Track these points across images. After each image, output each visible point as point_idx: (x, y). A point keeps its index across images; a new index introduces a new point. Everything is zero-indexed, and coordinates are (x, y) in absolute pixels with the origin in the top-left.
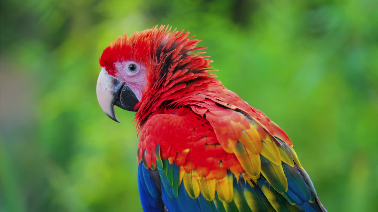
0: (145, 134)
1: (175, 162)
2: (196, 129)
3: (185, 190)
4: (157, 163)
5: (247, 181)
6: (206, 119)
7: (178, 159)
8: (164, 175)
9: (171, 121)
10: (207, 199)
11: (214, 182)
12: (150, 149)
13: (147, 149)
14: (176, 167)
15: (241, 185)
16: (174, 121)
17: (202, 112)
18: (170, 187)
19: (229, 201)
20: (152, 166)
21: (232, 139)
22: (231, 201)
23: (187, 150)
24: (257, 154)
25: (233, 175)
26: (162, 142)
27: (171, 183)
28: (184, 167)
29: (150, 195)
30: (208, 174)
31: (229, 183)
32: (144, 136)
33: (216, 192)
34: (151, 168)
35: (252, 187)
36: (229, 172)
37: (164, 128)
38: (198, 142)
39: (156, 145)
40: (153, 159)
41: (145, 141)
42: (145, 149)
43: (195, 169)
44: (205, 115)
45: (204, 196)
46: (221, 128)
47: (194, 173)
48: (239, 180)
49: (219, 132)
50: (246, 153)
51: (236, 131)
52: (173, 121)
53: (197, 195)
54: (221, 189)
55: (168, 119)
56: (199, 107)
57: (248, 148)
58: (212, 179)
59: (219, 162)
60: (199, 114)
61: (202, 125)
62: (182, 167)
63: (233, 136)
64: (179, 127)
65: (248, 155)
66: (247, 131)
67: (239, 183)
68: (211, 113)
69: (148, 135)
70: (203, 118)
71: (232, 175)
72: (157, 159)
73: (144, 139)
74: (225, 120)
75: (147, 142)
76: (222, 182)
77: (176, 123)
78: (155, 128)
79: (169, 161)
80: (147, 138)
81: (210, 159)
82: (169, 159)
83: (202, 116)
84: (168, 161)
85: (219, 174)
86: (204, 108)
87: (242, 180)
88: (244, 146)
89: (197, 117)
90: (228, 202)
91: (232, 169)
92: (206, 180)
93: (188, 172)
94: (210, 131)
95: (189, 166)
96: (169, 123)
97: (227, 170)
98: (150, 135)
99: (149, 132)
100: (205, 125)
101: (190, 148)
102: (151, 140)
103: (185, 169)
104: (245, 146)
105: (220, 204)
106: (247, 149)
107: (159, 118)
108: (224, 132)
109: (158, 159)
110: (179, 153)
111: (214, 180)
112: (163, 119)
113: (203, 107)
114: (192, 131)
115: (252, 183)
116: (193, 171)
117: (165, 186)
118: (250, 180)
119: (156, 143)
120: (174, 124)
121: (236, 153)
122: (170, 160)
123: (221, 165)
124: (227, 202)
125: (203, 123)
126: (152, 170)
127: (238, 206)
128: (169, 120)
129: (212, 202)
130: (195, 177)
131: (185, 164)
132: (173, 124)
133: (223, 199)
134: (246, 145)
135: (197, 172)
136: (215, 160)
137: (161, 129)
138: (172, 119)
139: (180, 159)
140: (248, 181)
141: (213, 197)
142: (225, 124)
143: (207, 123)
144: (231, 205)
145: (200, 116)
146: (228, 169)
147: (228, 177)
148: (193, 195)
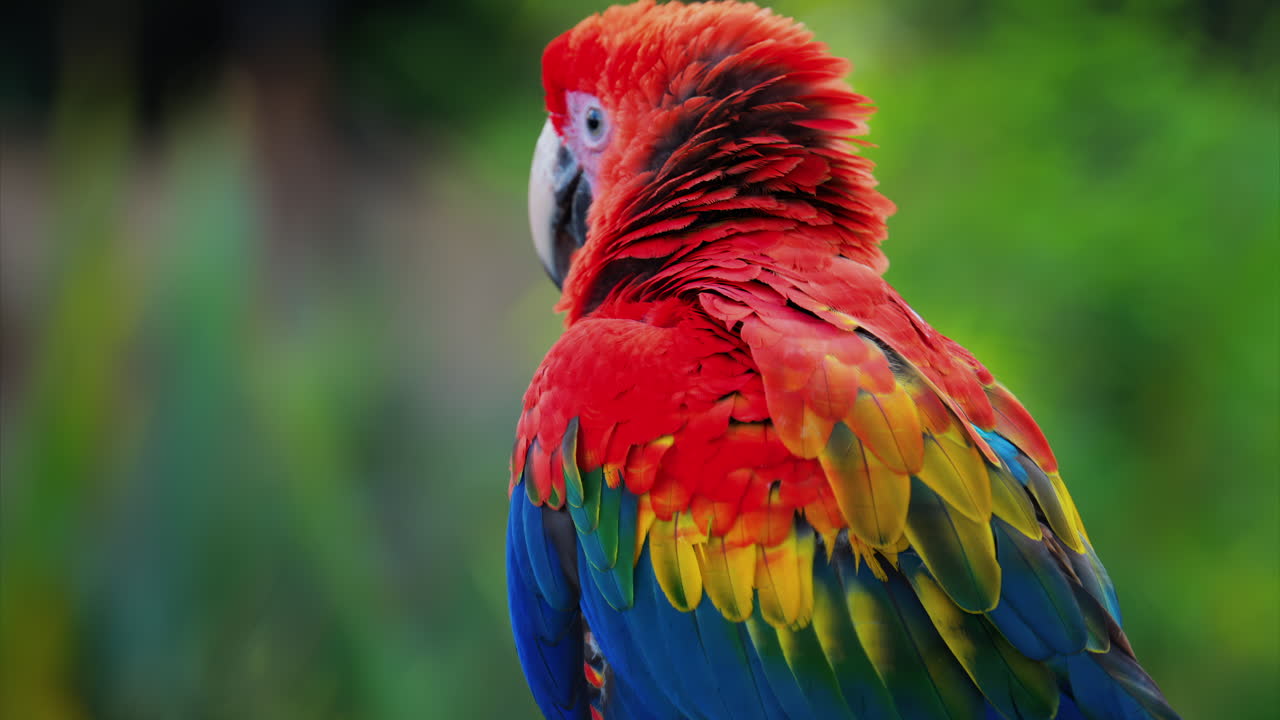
0: (540, 384)
1: (624, 479)
2: (704, 365)
3: (656, 581)
4: (568, 483)
5: (862, 556)
6: (739, 338)
7: (633, 470)
8: (588, 522)
9: (625, 340)
10: (726, 615)
11: (750, 554)
12: (549, 436)
13: (539, 436)
14: (629, 498)
15: (841, 569)
16: (637, 340)
17: (730, 314)
18: (606, 568)
19: (796, 622)
20: (551, 494)
21: (819, 412)
22: (803, 624)
23: (667, 442)
24: (899, 473)
25: (817, 535)
26: (589, 409)
27: (611, 552)
28: (651, 499)
29: (540, 596)
30: (730, 525)
31: (799, 562)
32: (537, 394)
33: (755, 591)
34: (551, 505)
35: (880, 580)
36: (801, 524)
37: (600, 363)
38: (703, 416)
39: (568, 421)
40: (555, 472)
41: (537, 410)
42: (536, 437)
43: (690, 505)
44: (739, 325)
45: (716, 603)
46: (787, 371)
47: (686, 522)
48: (836, 551)
49: (777, 382)
50: (859, 465)
51: (838, 391)
52: (633, 340)
53: (693, 599)
54: (771, 579)
55: (620, 333)
56: (726, 300)
57: (872, 450)
58: (744, 544)
59: (769, 486)
60: (722, 317)
61: (726, 354)
62: (646, 499)
63: (827, 403)
64: (650, 358)
65: (867, 470)
66: (879, 396)
67: (834, 563)
68: (764, 324)
69: (549, 388)
70: (730, 334)
71: (812, 535)
72: (567, 469)
73: (534, 405)
74: (809, 350)
75: (541, 412)
76: (779, 556)
77: (641, 348)
78: (571, 364)
79: (607, 477)
80: (544, 398)
81: (742, 474)
82: (605, 471)
83: (729, 327)
84: (603, 474)
85: (768, 527)
86: (743, 304)
87: (844, 551)
88: (857, 441)
89: (710, 330)
90: (795, 628)
91: (812, 512)
92: (724, 550)
93: (664, 516)
94: (748, 377)
95: (670, 498)
96: (618, 344)
97: (796, 513)
98: (555, 389)
99: (551, 376)
100: (736, 356)
101: (675, 434)
102: (554, 404)
103: (655, 507)
104: (860, 442)
105: (768, 634)
106: (868, 453)
107: (588, 332)
108: (793, 386)
109: (571, 471)
110: (639, 449)
111: (751, 550)
112: (604, 333)
113: (741, 302)
114: (691, 373)
115: (878, 566)
116: (680, 516)
117: (591, 563)
118: (873, 552)
119: (567, 413)
120: (636, 351)
121: (824, 459)
122: (610, 474)
123: (775, 498)
124: (789, 628)
125: (727, 348)
126: (551, 509)
127: (825, 642)
128: (619, 338)
129: (741, 626)
130: (686, 534)
131: (656, 488)
132: (630, 349)
133: (779, 617)
134: (866, 438)
135: (695, 520)
136: (758, 479)
137: (589, 365)
138: (632, 336)
139: (642, 471)
140: (865, 556)
141: (745, 608)
142: (802, 363)
143: (744, 350)
144: (805, 637)
145: (722, 325)
146: (800, 511)
147: (798, 541)
148: (682, 600)
